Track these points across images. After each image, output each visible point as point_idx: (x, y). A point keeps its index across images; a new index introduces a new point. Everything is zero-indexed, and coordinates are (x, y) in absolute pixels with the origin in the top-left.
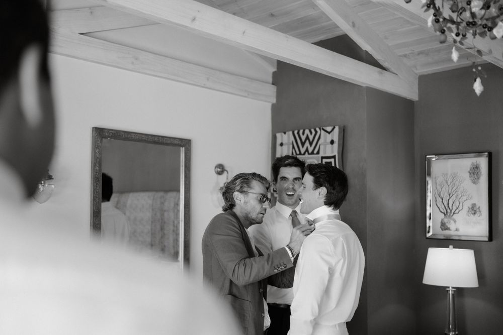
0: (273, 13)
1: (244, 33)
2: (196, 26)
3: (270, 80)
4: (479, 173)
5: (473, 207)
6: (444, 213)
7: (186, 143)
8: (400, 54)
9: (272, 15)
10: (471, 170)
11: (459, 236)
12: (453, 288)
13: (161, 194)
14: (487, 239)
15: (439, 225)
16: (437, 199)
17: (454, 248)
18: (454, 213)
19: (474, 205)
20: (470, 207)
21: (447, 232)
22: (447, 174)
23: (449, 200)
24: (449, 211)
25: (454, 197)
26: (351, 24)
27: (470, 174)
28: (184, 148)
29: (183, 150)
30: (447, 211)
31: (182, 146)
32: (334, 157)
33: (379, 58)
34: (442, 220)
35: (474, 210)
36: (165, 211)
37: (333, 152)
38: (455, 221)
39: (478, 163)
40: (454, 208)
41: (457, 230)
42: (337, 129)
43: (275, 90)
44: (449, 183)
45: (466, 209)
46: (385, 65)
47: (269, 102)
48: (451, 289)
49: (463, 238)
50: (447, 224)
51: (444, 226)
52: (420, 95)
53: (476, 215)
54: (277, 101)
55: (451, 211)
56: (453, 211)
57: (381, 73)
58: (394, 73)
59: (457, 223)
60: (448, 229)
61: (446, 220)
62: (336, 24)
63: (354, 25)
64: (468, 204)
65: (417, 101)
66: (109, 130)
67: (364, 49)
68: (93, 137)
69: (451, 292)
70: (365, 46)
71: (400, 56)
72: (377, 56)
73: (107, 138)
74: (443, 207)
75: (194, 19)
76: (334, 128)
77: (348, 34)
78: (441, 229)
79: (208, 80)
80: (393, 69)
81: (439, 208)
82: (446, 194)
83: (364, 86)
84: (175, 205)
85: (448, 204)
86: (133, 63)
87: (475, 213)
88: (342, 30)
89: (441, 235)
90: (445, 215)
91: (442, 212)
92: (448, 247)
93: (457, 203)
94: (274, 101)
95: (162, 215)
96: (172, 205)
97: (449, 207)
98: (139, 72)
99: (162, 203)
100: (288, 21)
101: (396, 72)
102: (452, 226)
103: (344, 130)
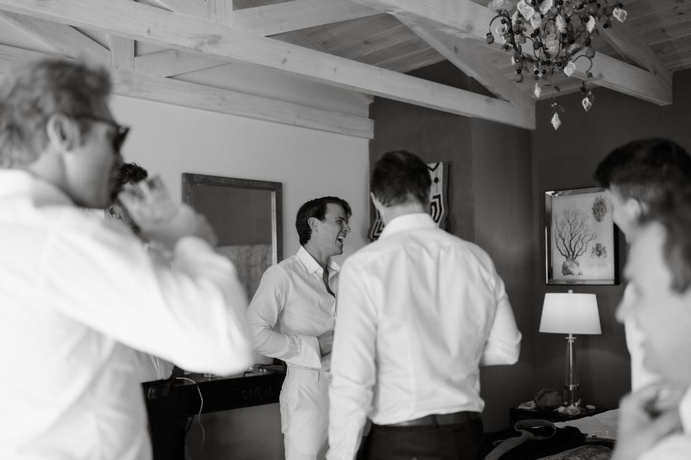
0: (368, 40)
1: (335, 70)
2: (287, 67)
3: (367, 113)
4: (604, 209)
5: (597, 248)
6: (566, 256)
7: (277, 187)
8: (511, 78)
9: (366, 42)
10: (594, 206)
11: (583, 281)
12: (574, 335)
13: (246, 247)
14: (612, 283)
15: (561, 269)
16: (558, 241)
17: (574, 292)
18: (577, 256)
19: (598, 246)
20: (595, 248)
21: (569, 277)
22: (568, 212)
23: (571, 241)
24: (571, 253)
25: (576, 238)
26: (453, 49)
27: (595, 211)
28: (275, 192)
29: (273, 194)
30: (569, 253)
31: (273, 191)
32: (438, 197)
33: (488, 85)
34: (564, 263)
35: (599, 251)
36: (252, 267)
37: (437, 192)
38: (578, 264)
39: (602, 197)
40: (577, 250)
41: (580, 274)
42: (441, 165)
43: (373, 125)
44: (571, 222)
45: (589, 250)
46: (495, 91)
47: (365, 138)
48: (570, 337)
49: (587, 283)
50: (569, 268)
51: (566, 271)
52: (537, 124)
53: (601, 256)
54: (375, 136)
55: (573, 253)
56: (575, 254)
57: (490, 101)
58: (506, 100)
59: (580, 266)
60: (570, 273)
61: (568, 264)
62: (435, 50)
63: (456, 50)
64: (592, 244)
65: (534, 131)
66: (199, 176)
67: (470, 76)
68: (183, 183)
69: (571, 342)
70: (471, 72)
71: (512, 80)
72: (484, 82)
73: (196, 184)
74: (565, 249)
75: (285, 61)
76: (438, 164)
77: (450, 60)
78: (562, 274)
79: (298, 117)
80: (504, 96)
81: (560, 250)
82: (568, 234)
83: (470, 116)
84: (263, 260)
85: (570, 245)
86: (220, 104)
87: (600, 255)
88: (442, 56)
89: (563, 280)
90: (567, 258)
91: (563, 255)
92: (567, 292)
93: (580, 244)
94: (372, 137)
95: (249, 271)
96: (260, 259)
97: (571, 248)
98: (226, 113)
99: (249, 258)
100: (384, 48)
101: (507, 99)
102: (575, 270)
103: (449, 166)
